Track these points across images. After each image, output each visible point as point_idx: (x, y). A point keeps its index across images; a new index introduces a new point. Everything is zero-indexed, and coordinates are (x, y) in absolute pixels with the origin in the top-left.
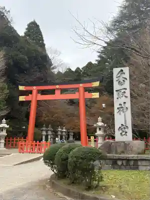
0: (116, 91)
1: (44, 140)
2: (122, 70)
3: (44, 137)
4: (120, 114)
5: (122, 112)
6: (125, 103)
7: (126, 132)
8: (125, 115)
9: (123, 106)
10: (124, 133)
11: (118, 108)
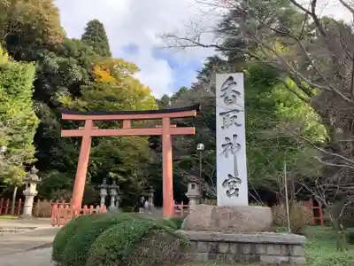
0: (221, 114)
1: (102, 205)
2: (231, 78)
3: (103, 200)
4: (226, 156)
5: (229, 153)
6: (235, 136)
7: (237, 189)
8: (235, 158)
9: (232, 141)
10: (233, 191)
11: (223, 145)
